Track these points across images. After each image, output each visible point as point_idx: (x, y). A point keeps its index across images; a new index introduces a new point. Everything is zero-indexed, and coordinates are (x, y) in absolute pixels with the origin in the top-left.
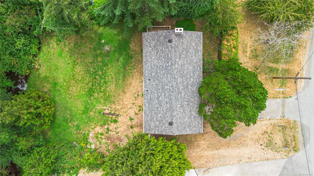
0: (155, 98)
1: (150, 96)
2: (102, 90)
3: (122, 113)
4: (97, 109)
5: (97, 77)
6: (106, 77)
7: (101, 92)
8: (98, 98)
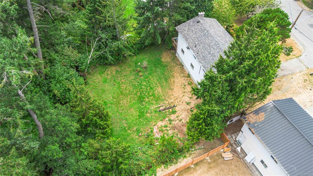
0: (207, 54)
1: (202, 56)
2: (151, 95)
3: (177, 104)
4: (152, 109)
5: (143, 87)
6: (151, 85)
7: (150, 96)
8: (149, 101)
